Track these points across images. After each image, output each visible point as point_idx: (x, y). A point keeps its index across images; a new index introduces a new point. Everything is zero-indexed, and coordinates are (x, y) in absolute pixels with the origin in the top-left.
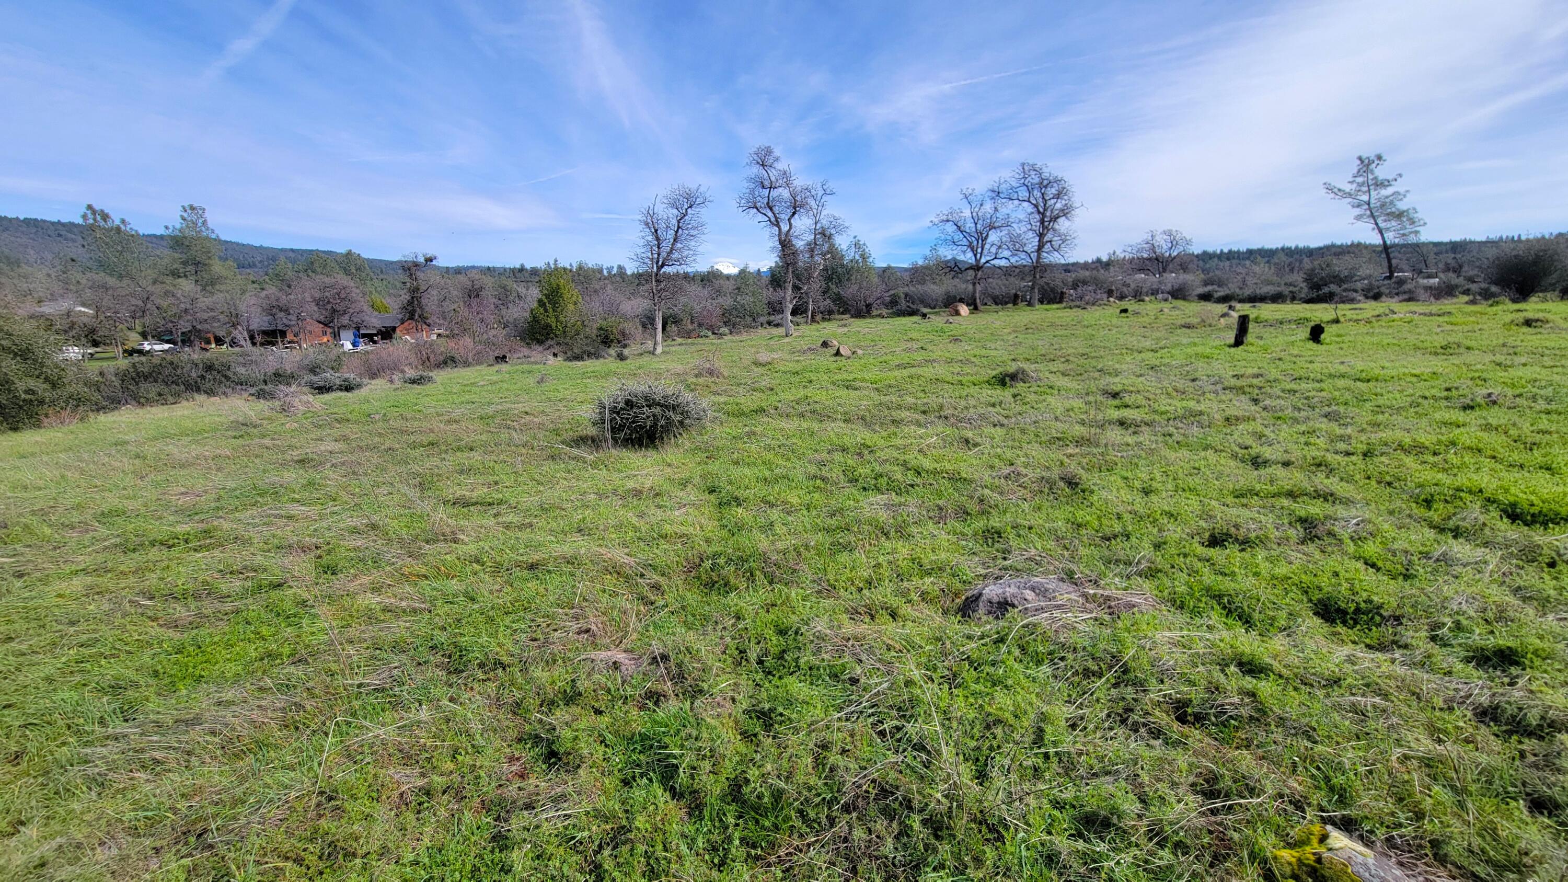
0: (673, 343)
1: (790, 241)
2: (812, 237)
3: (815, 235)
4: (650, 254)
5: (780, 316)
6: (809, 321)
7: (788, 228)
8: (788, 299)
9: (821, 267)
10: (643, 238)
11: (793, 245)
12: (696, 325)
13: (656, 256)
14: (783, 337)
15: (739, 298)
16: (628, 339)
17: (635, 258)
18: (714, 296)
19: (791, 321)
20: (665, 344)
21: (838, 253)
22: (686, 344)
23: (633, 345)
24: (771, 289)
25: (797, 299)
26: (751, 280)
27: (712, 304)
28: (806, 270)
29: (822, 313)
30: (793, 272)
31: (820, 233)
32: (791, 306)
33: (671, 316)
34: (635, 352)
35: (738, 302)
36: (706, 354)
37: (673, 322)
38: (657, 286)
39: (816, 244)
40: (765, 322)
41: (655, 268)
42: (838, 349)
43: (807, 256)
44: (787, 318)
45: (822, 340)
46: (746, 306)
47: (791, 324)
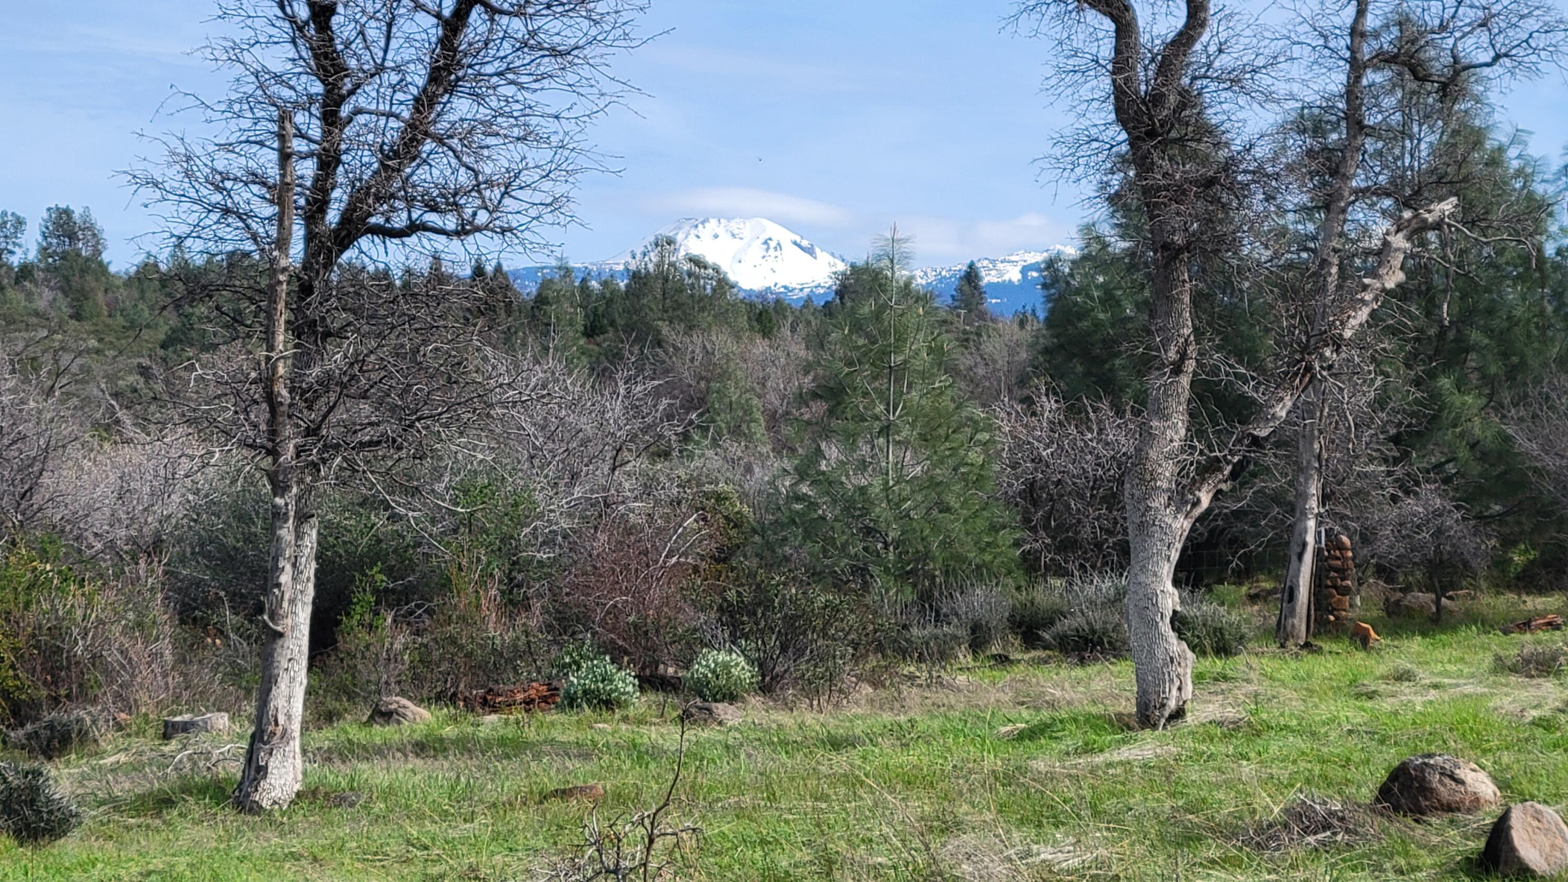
0: (380, 733)
1: (1187, 99)
2: (1336, 81)
3: (1356, 67)
4: (267, 161)
5: (1106, 585)
6: (1299, 623)
7: (1178, 19)
8: (1166, 473)
9: (1393, 278)
10: (235, 53)
11: (1206, 131)
12: (535, 619)
13: (307, 169)
14: (1121, 724)
15: (833, 452)
16: (84, 695)
17: (173, 177)
18: (671, 433)
19: (1179, 623)
20: (326, 737)
21: (1501, 185)
22: (465, 746)
23: (107, 739)
24: (1049, 406)
25: (1220, 480)
26: (919, 343)
27: (648, 487)
28: (1288, 292)
29: (1385, 572)
30: (1198, 299)
31: (1384, 59)
32: (1181, 525)
33: (375, 554)
34: (123, 788)
35: (826, 483)
36: (596, 824)
37: (384, 597)
38: (302, 360)
39: (1357, 126)
40: (997, 618)
41: (297, 249)
42: (1500, 829)
43: (1295, 198)
44: (1151, 600)
45: (1391, 757)
46: (881, 510)
47: (1175, 645)
